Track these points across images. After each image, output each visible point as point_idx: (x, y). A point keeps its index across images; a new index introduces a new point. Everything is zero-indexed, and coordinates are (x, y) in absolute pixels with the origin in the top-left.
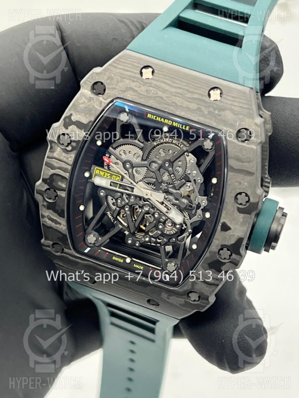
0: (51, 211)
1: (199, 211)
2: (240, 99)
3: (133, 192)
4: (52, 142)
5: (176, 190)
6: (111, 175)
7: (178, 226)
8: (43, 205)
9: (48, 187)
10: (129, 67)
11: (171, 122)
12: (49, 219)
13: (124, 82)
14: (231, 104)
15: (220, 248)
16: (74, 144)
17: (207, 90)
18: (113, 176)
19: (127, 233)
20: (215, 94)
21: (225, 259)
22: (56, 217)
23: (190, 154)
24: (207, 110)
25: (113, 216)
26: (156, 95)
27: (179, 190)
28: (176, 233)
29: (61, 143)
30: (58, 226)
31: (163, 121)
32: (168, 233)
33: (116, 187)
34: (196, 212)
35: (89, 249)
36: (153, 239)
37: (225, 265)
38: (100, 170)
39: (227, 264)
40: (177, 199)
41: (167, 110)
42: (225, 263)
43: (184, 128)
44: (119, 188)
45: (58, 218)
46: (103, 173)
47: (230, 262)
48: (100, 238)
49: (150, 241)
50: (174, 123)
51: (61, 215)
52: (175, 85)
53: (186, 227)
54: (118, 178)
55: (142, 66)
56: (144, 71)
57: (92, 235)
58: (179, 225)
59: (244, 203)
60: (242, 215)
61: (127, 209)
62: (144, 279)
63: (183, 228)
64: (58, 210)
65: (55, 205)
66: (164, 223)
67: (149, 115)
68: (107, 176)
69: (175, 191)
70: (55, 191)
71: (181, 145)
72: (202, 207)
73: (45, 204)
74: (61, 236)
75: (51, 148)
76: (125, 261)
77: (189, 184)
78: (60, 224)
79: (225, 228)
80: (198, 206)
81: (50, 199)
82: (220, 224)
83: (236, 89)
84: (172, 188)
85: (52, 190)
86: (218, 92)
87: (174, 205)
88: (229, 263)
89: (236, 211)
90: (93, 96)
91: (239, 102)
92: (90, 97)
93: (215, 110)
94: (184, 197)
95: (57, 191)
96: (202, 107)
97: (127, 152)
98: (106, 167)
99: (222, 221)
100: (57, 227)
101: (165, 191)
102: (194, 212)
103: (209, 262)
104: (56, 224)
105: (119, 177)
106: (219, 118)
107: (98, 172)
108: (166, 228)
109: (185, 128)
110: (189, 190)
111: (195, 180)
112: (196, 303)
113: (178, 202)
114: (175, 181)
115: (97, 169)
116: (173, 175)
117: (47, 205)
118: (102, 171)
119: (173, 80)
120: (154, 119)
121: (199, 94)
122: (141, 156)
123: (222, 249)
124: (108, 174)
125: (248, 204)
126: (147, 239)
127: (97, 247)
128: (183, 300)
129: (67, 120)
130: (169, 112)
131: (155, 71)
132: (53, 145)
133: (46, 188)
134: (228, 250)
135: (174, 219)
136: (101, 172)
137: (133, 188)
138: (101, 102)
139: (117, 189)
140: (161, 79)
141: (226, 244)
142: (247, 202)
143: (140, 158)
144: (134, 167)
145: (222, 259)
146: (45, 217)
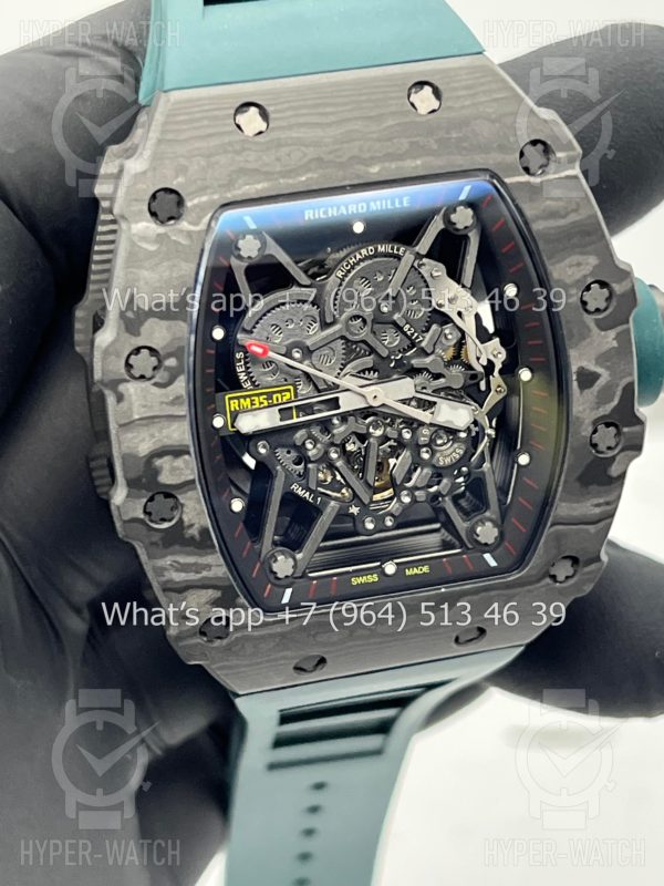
0: (177, 547)
1: (496, 379)
2: (482, 84)
3: (338, 407)
4: (114, 384)
5: (428, 355)
6: (269, 396)
7: (463, 435)
8: (153, 544)
9: (150, 494)
10: (208, 126)
11: (365, 205)
12: (177, 570)
13: (217, 163)
14: (474, 104)
15: (590, 429)
16: (171, 362)
17: (402, 97)
18: (275, 396)
19: (354, 510)
20: (425, 100)
21: (609, 448)
22: (195, 554)
23: (425, 260)
24: (432, 141)
25: (308, 489)
26: (306, 160)
27: (433, 352)
28: (465, 452)
29: (137, 375)
30: (205, 573)
31: (345, 213)
32: (448, 461)
33: (292, 418)
34: (488, 384)
35: (288, 592)
36: (417, 493)
37: (616, 463)
38: (238, 398)
39: (618, 458)
40: (437, 376)
41: (347, 182)
42: (613, 458)
43: (397, 205)
44: (298, 417)
45: (201, 555)
46: (248, 400)
47: (622, 450)
48: (299, 556)
49: (414, 501)
50: (372, 204)
51: (202, 543)
52: (332, 118)
53: (477, 429)
54: (288, 394)
55: (233, 112)
56: (241, 119)
57: (280, 558)
58: (464, 431)
59: (602, 305)
60: (612, 334)
61: (334, 456)
62: (443, 590)
63: (474, 434)
64: (192, 538)
65: (183, 528)
66: (431, 444)
67: (306, 213)
68: (261, 403)
69: (428, 360)
70: (168, 495)
71: (398, 250)
72: (498, 366)
73: (156, 538)
74: (217, 594)
75: (120, 398)
76: (383, 573)
77: (448, 329)
78: (208, 567)
79: (587, 379)
80: (490, 367)
81: (163, 520)
82: (574, 377)
83: (461, 68)
84: (417, 355)
85: (159, 498)
86: (427, 90)
87: (436, 391)
88: (622, 454)
89: (595, 329)
90: (161, 230)
91: (484, 92)
92: (159, 235)
93: (448, 133)
94: (449, 364)
95: (174, 493)
96: (415, 139)
97: (282, 325)
98: (248, 385)
99: (574, 368)
100: (204, 578)
101: (405, 369)
102: (483, 386)
103: (577, 475)
104: (197, 572)
105: (289, 390)
106: (465, 145)
107: (234, 405)
108: (438, 455)
109: (401, 202)
110: (455, 341)
111: (460, 314)
112: (571, 582)
113: (442, 380)
114: (417, 337)
115: (230, 399)
116: (408, 326)
117: (162, 539)
118: (245, 397)
119: (321, 110)
120: (322, 216)
121: (393, 113)
122: (318, 319)
123: (595, 431)
124: (261, 398)
125: (614, 303)
126: (407, 500)
127: (300, 577)
128: (543, 589)
129: (130, 314)
130: (356, 182)
131: (270, 109)
132: (122, 388)
133: (145, 500)
134: (608, 425)
135: (452, 422)
136: (242, 400)
137: (337, 399)
138: (189, 234)
139: (295, 420)
140: (293, 121)
141: (602, 414)
142: (609, 299)
143: (317, 325)
144: (312, 352)
145: (602, 453)
146: (165, 569)
